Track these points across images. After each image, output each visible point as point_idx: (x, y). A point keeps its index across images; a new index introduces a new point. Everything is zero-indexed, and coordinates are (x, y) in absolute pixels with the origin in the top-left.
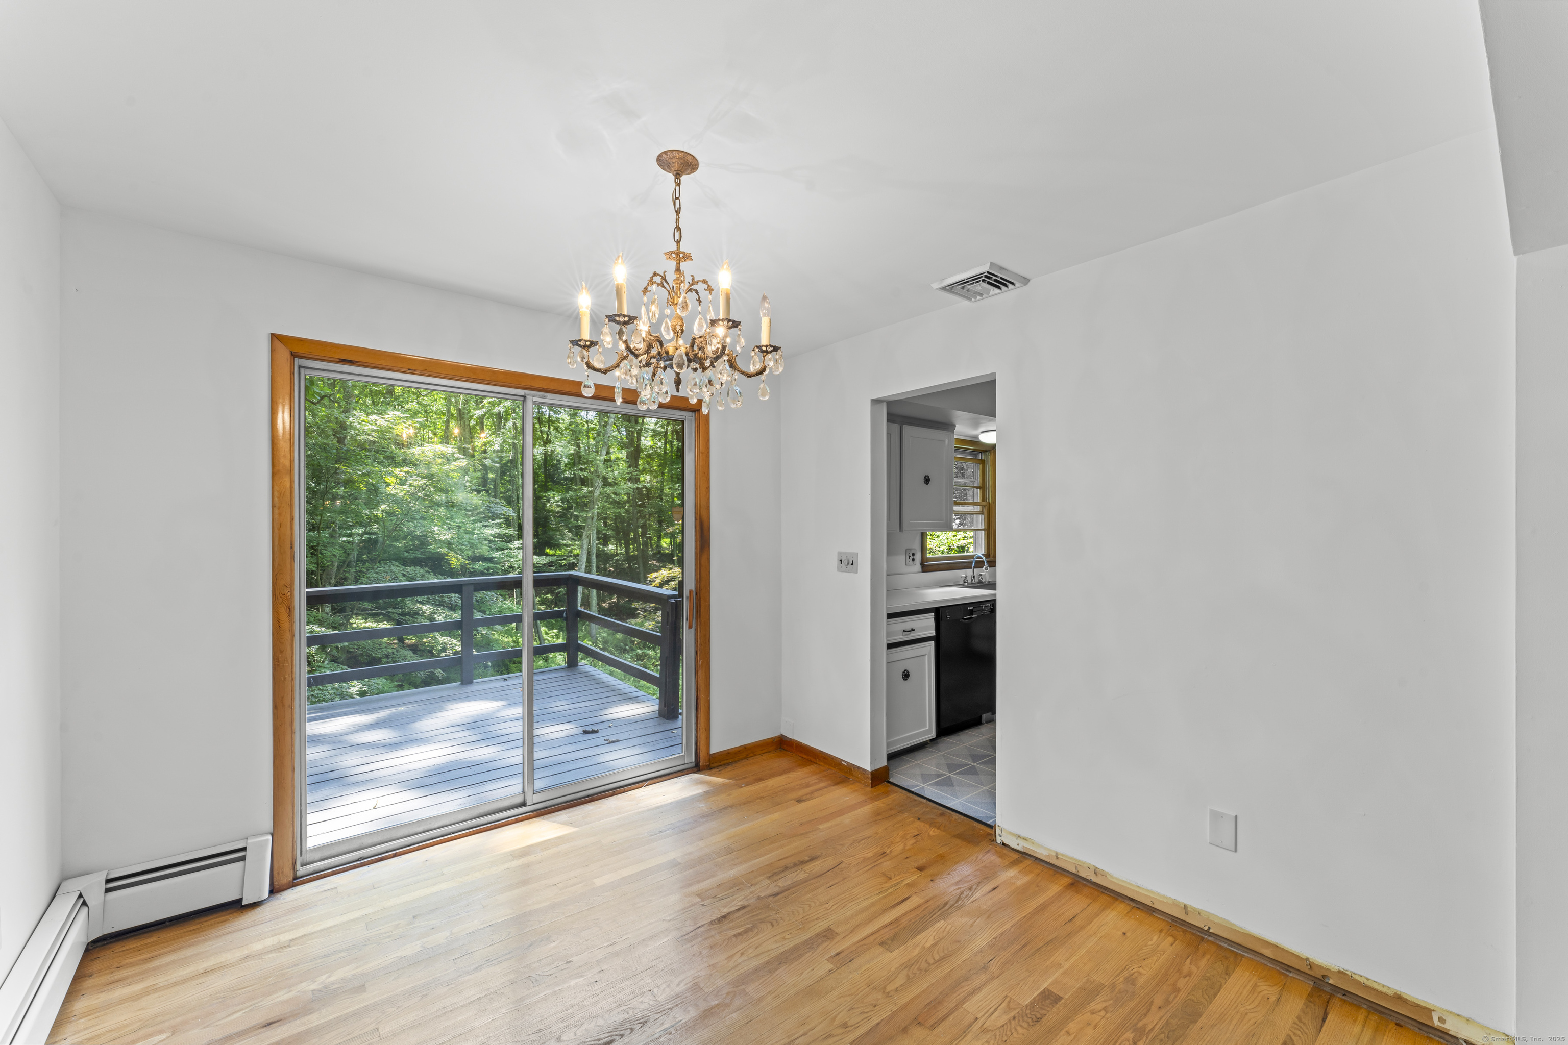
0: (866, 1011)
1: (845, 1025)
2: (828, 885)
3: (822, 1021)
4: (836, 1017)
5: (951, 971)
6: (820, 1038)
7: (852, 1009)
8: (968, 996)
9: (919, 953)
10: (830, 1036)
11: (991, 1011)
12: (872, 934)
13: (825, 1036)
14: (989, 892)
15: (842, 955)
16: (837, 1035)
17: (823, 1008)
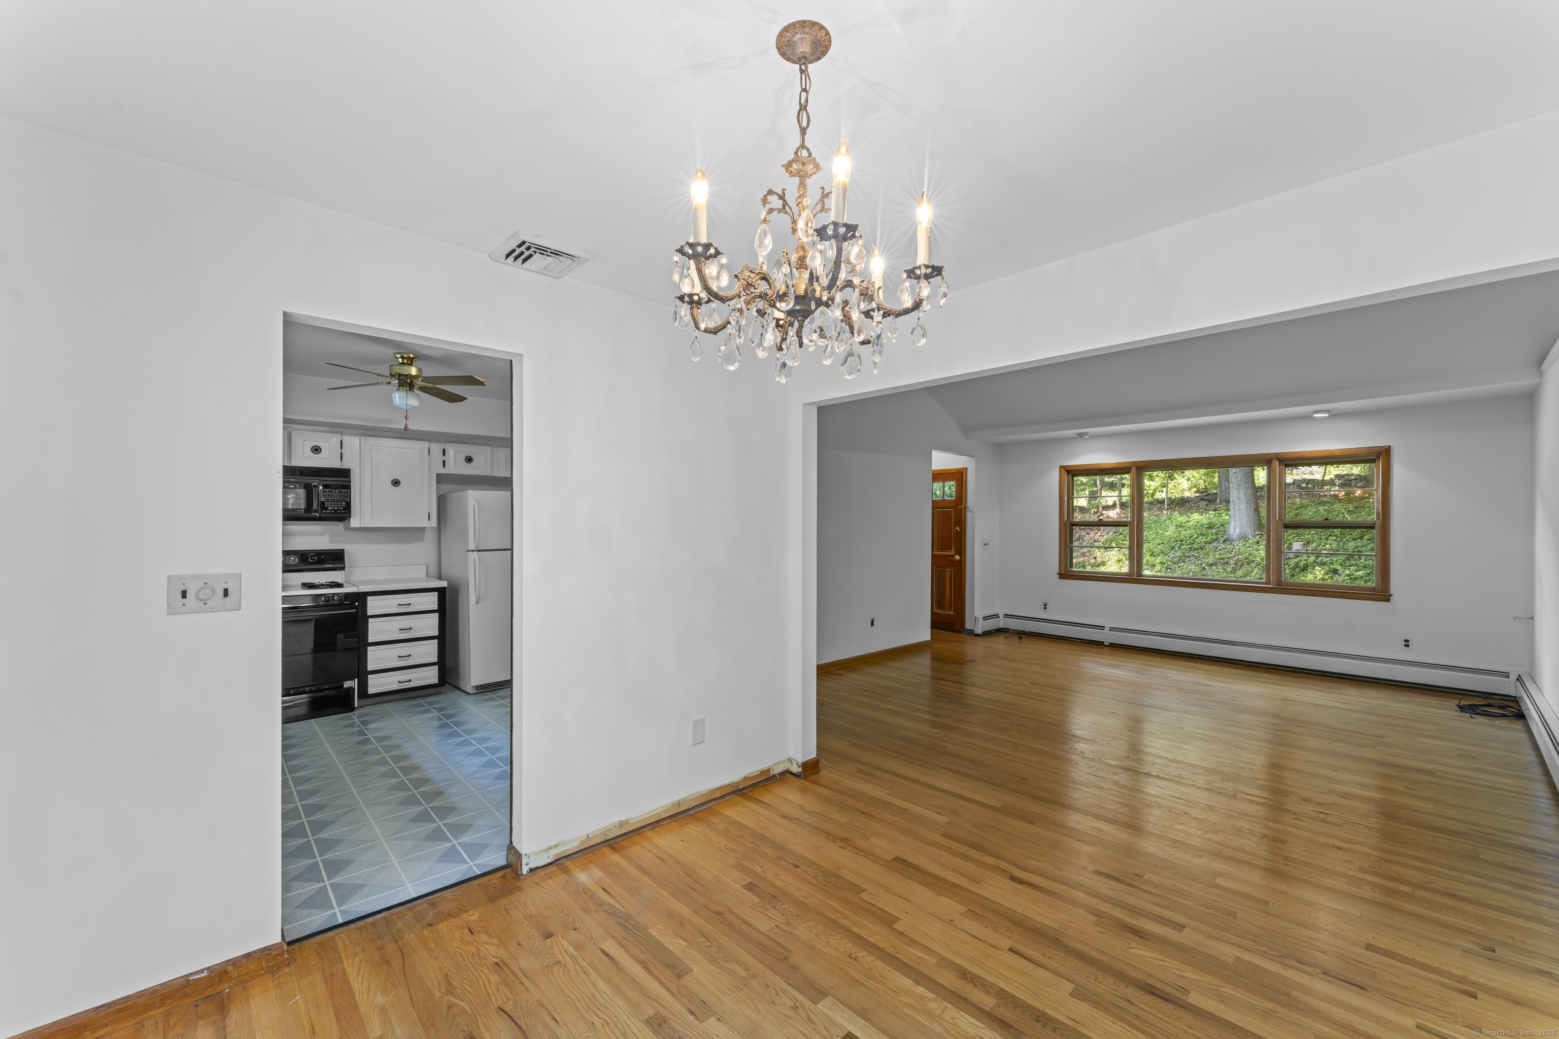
0: (775, 992)
1: (795, 1008)
2: (551, 1023)
3: (792, 1025)
4: (785, 1015)
5: (721, 933)
6: (813, 1026)
7: (773, 1003)
8: (751, 927)
9: (695, 950)
10: (809, 1019)
11: (768, 918)
12: (661, 983)
13: (809, 1023)
14: (610, 894)
15: (694, 1009)
16: (807, 1014)
17: (774, 1025)
